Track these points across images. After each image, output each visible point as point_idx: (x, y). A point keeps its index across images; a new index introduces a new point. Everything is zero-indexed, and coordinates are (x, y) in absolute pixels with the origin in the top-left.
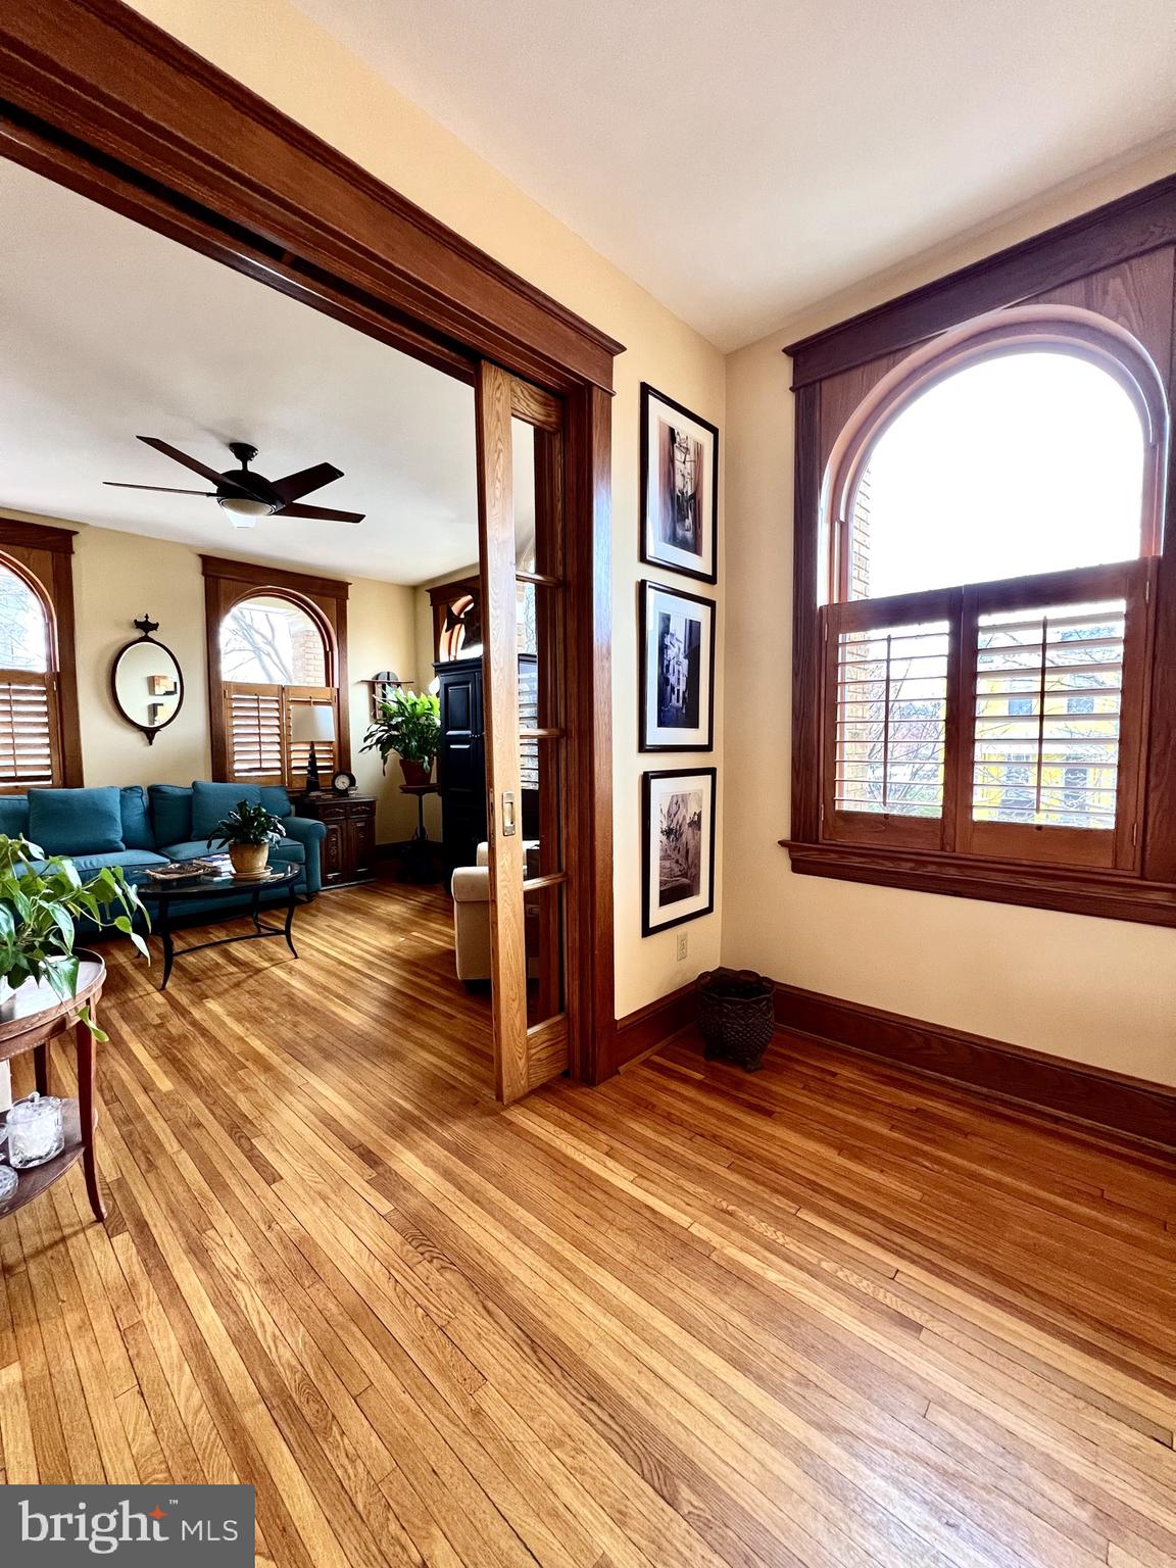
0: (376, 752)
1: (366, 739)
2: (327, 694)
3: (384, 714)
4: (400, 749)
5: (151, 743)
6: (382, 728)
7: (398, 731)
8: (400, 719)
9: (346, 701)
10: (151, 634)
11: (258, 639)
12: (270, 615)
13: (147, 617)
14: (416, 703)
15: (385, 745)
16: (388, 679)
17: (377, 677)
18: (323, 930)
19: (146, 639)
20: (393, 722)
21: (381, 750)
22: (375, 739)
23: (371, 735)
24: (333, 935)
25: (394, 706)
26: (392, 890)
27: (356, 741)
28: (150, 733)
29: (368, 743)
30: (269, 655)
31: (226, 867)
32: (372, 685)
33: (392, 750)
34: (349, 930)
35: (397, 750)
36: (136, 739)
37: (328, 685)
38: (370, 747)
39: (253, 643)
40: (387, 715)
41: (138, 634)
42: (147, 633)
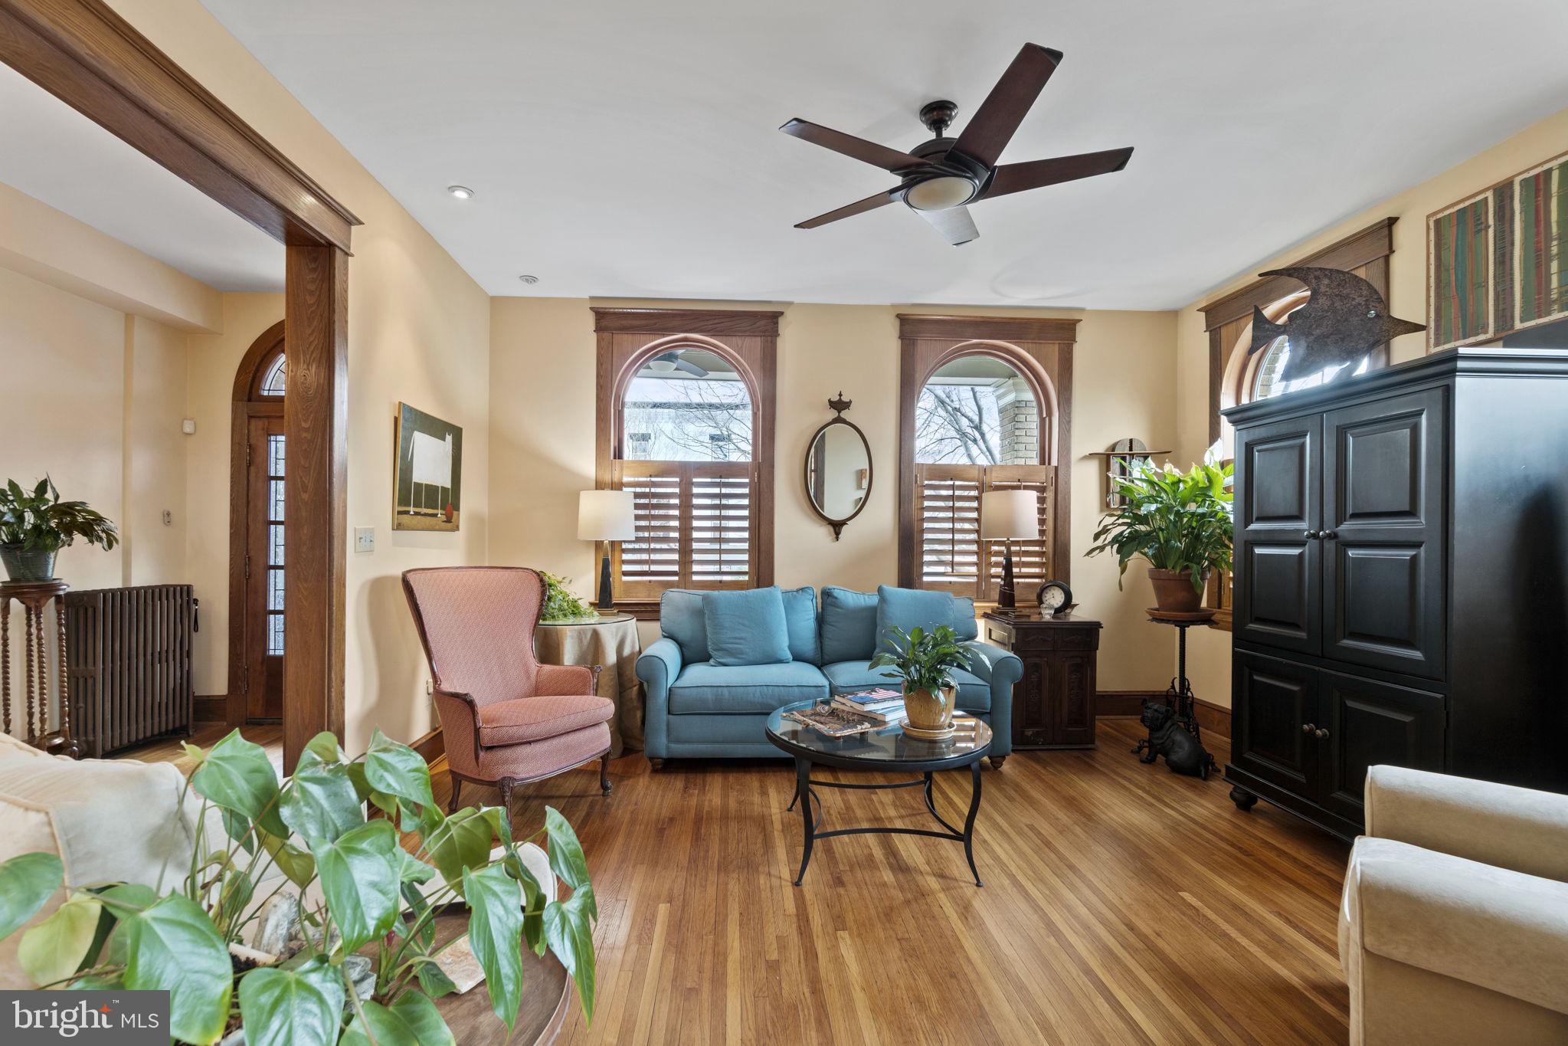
0: (1111, 556)
1: (1097, 537)
2: (1042, 476)
3: (1123, 501)
4: (1150, 552)
5: (837, 539)
6: (1121, 521)
7: (1148, 524)
8: (1153, 507)
9: (1068, 483)
10: (844, 414)
11: (964, 422)
12: (977, 389)
13: (840, 395)
14: (1180, 481)
15: (1125, 545)
16: (1131, 449)
17: (1113, 447)
18: (1020, 833)
19: (838, 420)
20: (1143, 511)
21: (1118, 552)
22: (1110, 537)
23: (1105, 530)
24: (1037, 851)
25: (1143, 489)
26: (1128, 773)
27: (1080, 538)
28: (837, 526)
29: (1099, 543)
30: (975, 441)
31: (895, 712)
32: (1105, 459)
33: (1136, 554)
34: (1061, 844)
35: (1145, 554)
36: (823, 532)
37: (1043, 462)
38: (1102, 548)
39: (959, 431)
40: (1128, 503)
41: (832, 414)
42: (839, 412)
